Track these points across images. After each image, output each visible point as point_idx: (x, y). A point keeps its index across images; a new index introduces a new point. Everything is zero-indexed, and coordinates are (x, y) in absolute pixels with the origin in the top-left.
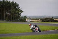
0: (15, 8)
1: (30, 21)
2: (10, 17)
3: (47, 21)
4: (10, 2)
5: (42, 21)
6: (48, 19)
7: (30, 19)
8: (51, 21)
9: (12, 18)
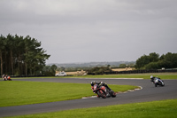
0: (33, 49)
1: (65, 74)
2: (24, 69)
3: (99, 74)
4: (22, 37)
5: (89, 74)
6: (101, 70)
7: (63, 69)
8: (107, 73)
9: (29, 70)
